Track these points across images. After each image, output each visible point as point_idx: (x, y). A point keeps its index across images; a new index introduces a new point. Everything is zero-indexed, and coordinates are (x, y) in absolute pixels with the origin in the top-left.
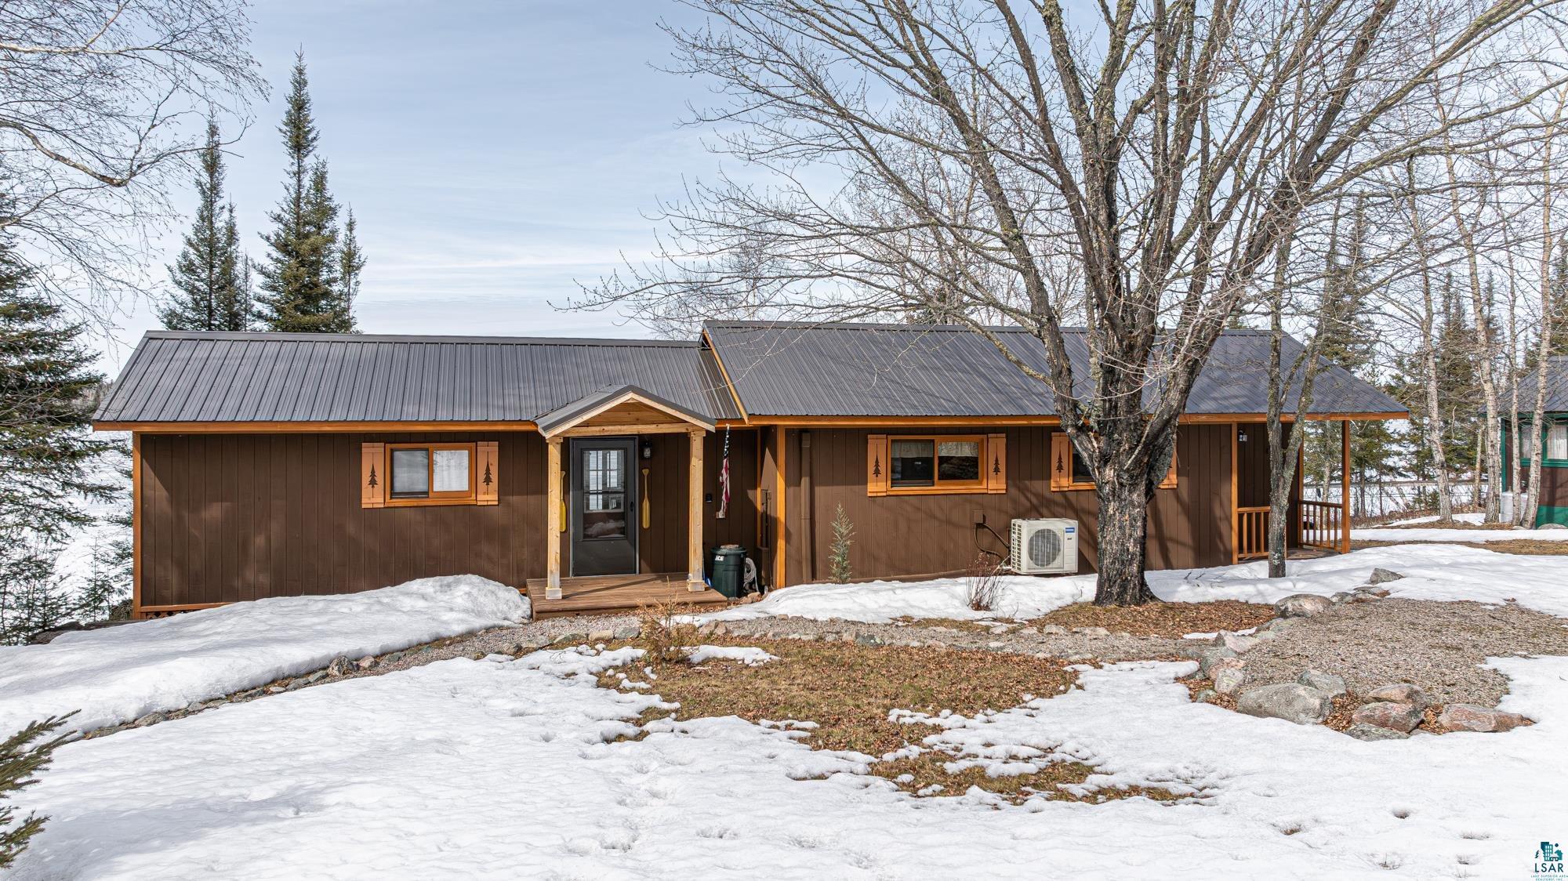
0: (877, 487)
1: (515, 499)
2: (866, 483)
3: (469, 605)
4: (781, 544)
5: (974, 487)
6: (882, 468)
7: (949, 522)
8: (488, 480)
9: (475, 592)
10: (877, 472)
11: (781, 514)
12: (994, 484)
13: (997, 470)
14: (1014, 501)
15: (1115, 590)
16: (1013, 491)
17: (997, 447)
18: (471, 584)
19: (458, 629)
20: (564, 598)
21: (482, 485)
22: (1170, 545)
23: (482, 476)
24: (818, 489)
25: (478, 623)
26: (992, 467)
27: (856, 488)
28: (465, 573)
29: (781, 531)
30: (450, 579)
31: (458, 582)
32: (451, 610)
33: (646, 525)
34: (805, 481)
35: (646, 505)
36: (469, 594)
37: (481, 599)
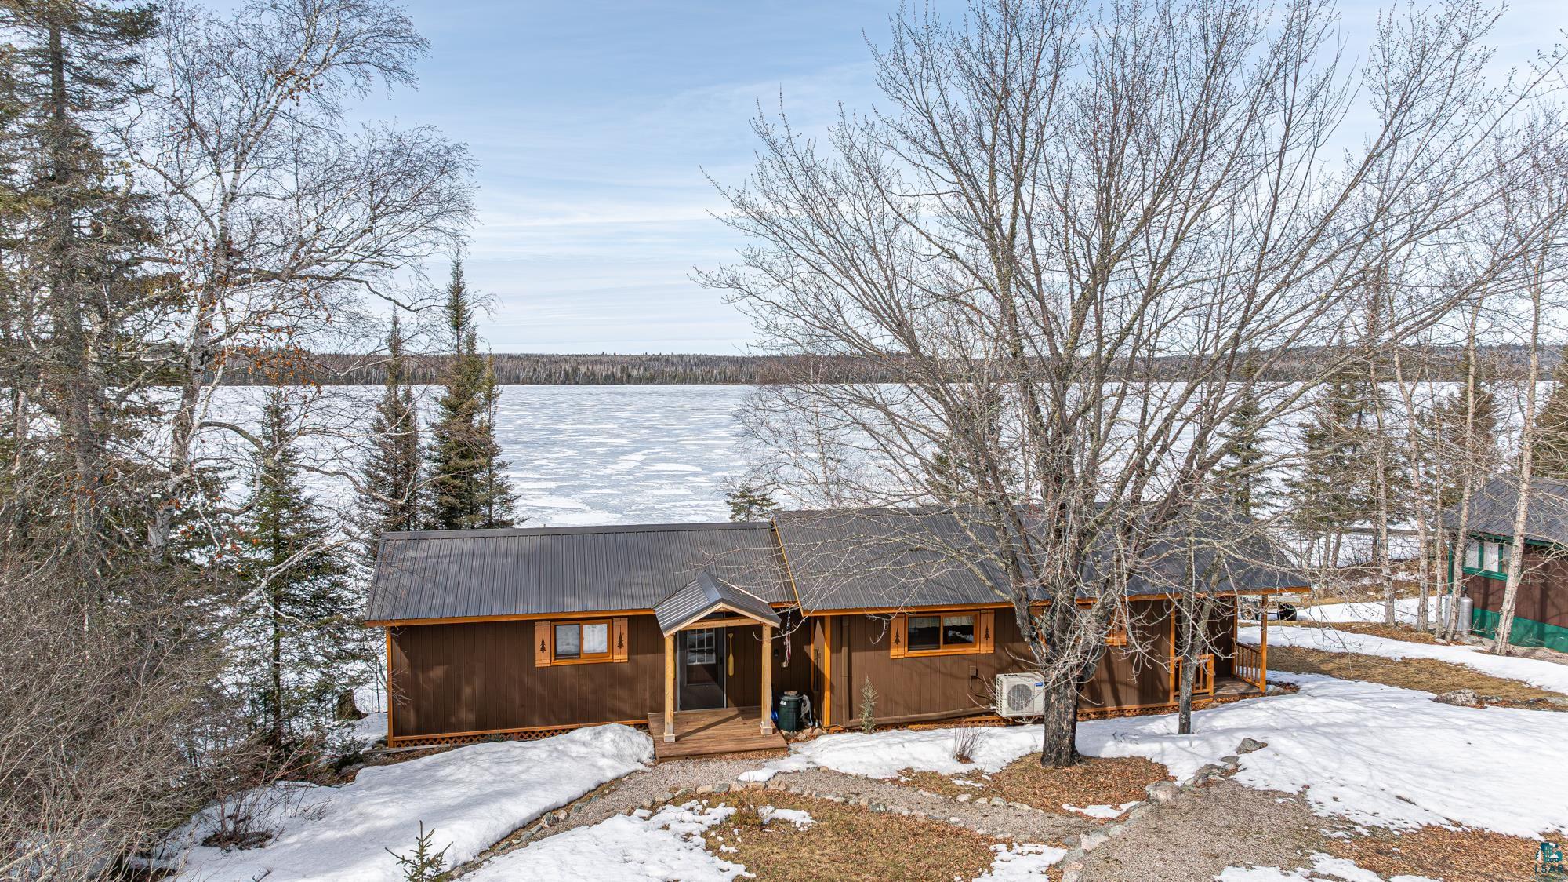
0: (897, 652)
1: (638, 657)
2: (888, 648)
3: (614, 750)
4: (827, 694)
5: (971, 650)
6: (901, 638)
7: (950, 675)
8: (621, 645)
9: (617, 738)
10: (897, 641)
11: (827, 673)
12: (986, 647)
13: (987, 636)
14: (999, 658)
15: (1054, 755)
16: (999, 651)
17: (988, 623)
18: (614, 731)
19: (610, 775)
20: (677, 739)
21: (616, 648)
22: (1120, 687)
23: (616, 642)
24: (854, 654)
25: (624, 769)
26: (983, 634)
27: (883, 653)
28: (610, 721)
29: (827, 686)
30: (600, 728)
31: (605, 729)
32: (604, 756)
33: (731, 673)
34: (845, 650)
35: (731, 659)
36: (613, 741)
37: (622, 744)
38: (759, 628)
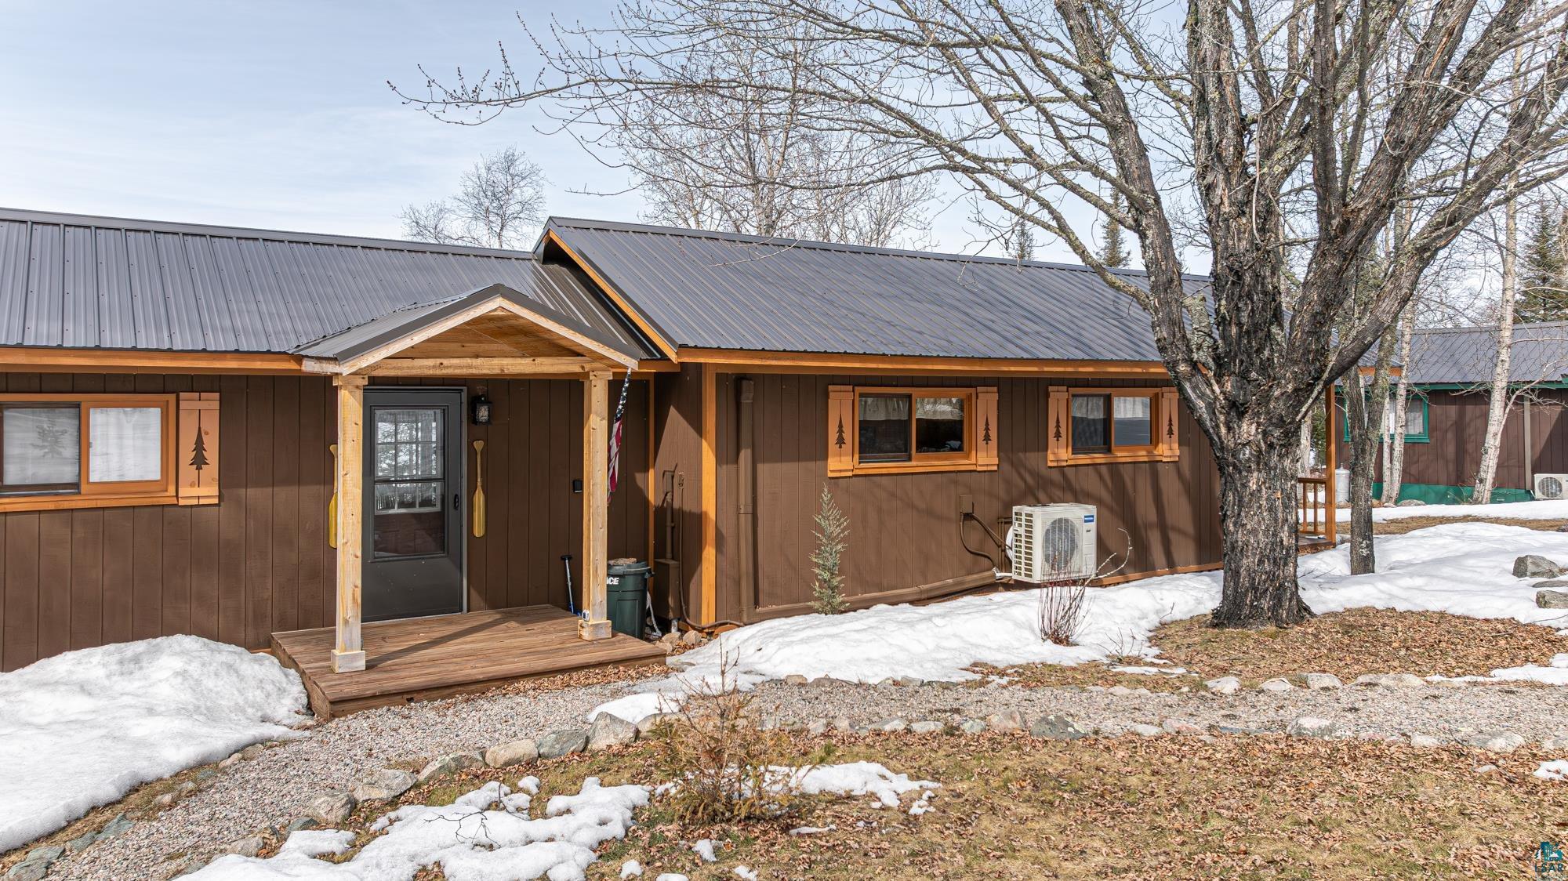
0: (841, 462)
1: (255, 495)
2: (826, 458)
3: (186, 697)
4: (709, 554)
5: (961, 463)
6: (847, 436)
7: (930, 513)
8: (199, 461)
9: (194, 668)
10: (841, 441)
11: (709, 506)
12: (984, 457)
13: (987, 438)
14: (1008, 482)
16: (1006, 467)
17: (987, 405)
18: (183, 653)
19: (177, 755)
20: (370, 666)
21: (187, 471)
23: (187, 454)
24: (760, 467)
25: (219, 739)
26: (981, 433)
27: (811, 465)
28: (169, 632)
29: (710, 534)
30: (139, 646)
31: (157, 651)
32: (151, 711)
33: (479, 531)
34: (745, 455)
35: (479, 498)
36: (183, 674)
37: (209, 683)
38: (573, 389)
